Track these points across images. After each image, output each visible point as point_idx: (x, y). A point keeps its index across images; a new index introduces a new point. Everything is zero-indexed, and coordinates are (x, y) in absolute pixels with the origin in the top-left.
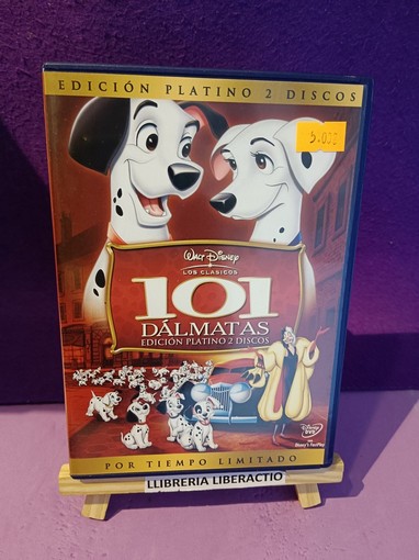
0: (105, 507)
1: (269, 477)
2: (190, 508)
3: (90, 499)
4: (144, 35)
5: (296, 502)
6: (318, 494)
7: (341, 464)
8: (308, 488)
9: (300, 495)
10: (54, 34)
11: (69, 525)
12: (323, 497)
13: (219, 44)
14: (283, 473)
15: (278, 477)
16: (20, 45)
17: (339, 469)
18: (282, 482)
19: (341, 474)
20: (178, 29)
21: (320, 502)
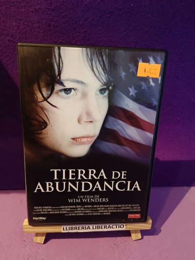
0: (44, 238)
1: (118, 226)
2: (82, 239)
3: (37, 235)
4: (66, 25)
5: (130, 237)
6: (140, 234)
7: (150, 221)
8: (136, 232)
9: (132, 235)
10: (25, 23)
11: (28, 246)
12: (142, 236)
13: (100, 30)
14: (124, 224)
15: (122, 226)
16: (9, 28)
17: (150, 224)
18: (124, 229)
19: (150, 226)
20: (81, 22)
21: (141, 238)
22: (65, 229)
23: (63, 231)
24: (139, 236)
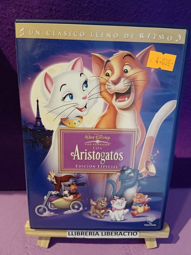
1: (130, 233)
3: (41, 238)
4: (69, 9)
5: (144, 245)
6: (156, 242)
7: (168, 229)
8: (151, 240)
9: (146, 242)
10: (25, 10)
12: (158, 244)
13: (107, 13)
14: (138, 232)
15: (135, 234)
16: (9, 16)
17: (167, 232)
18: (137, 237)
19: (168, 234)
20: (86, 5)
21: (156, 246)
22: (71, 234)
23: (68, 236)
24: (155, 244)
